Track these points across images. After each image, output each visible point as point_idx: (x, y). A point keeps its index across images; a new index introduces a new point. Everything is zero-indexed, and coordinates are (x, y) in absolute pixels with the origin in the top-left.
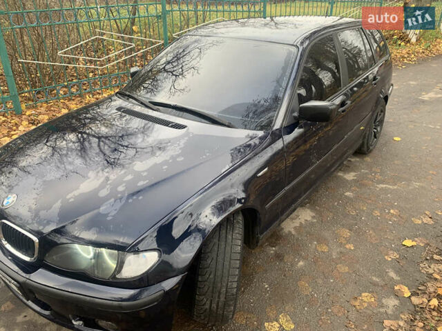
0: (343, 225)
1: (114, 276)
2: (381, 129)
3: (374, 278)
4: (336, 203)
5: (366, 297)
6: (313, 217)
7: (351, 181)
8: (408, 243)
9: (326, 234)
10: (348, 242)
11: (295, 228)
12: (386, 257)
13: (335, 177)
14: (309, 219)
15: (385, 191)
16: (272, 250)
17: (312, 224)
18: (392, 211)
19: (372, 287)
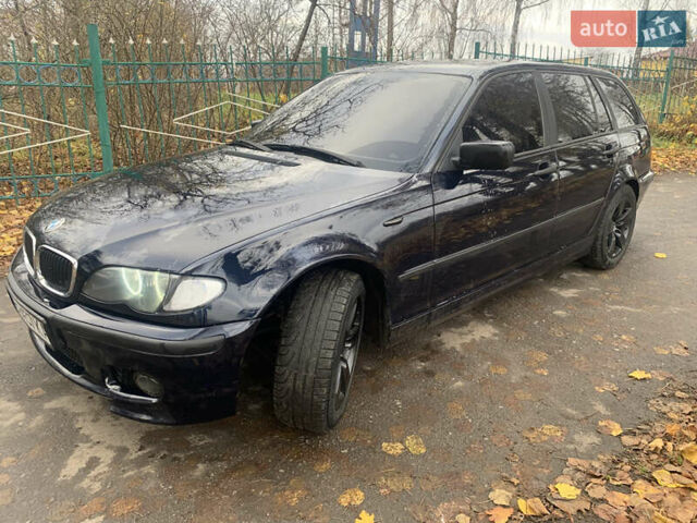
0: (539, 348)
1: (160, 309)
2: (630, 235)
3: (569, 410)
4: (536, 322)
5: (549, 430)
6: (495, 335)
7: (569, 298)
8: (638, 374)
9: (509, 355)
10: (541, 365)
11: (463, 345)
12: (597, 388)
13: (545, 293)
14: (487, 335)
15: (620, 314)
16: (420, 366)
17: (491, 342)
18: (624, 337)
19: (562, 420)
